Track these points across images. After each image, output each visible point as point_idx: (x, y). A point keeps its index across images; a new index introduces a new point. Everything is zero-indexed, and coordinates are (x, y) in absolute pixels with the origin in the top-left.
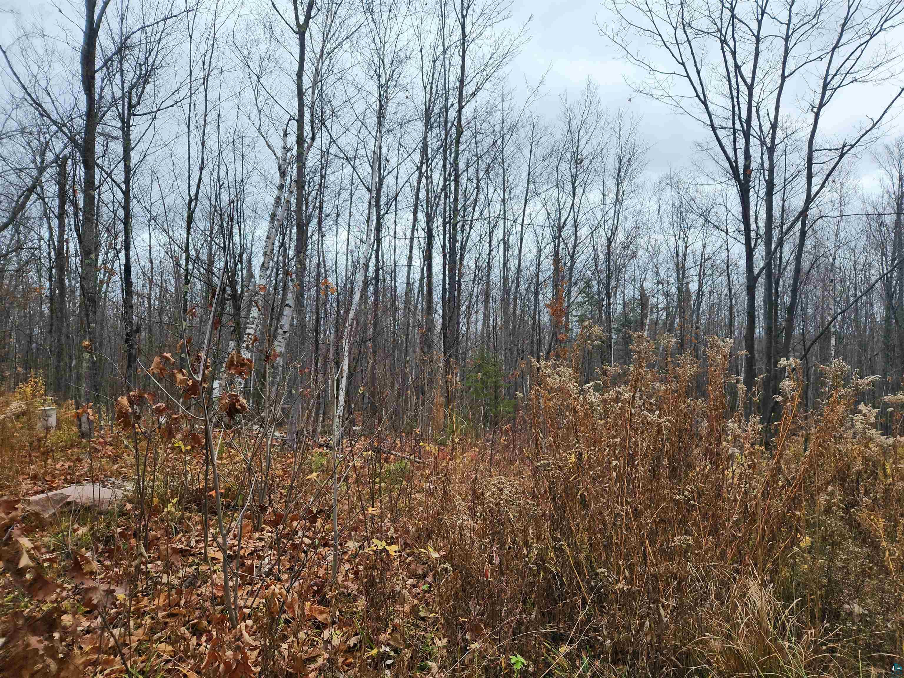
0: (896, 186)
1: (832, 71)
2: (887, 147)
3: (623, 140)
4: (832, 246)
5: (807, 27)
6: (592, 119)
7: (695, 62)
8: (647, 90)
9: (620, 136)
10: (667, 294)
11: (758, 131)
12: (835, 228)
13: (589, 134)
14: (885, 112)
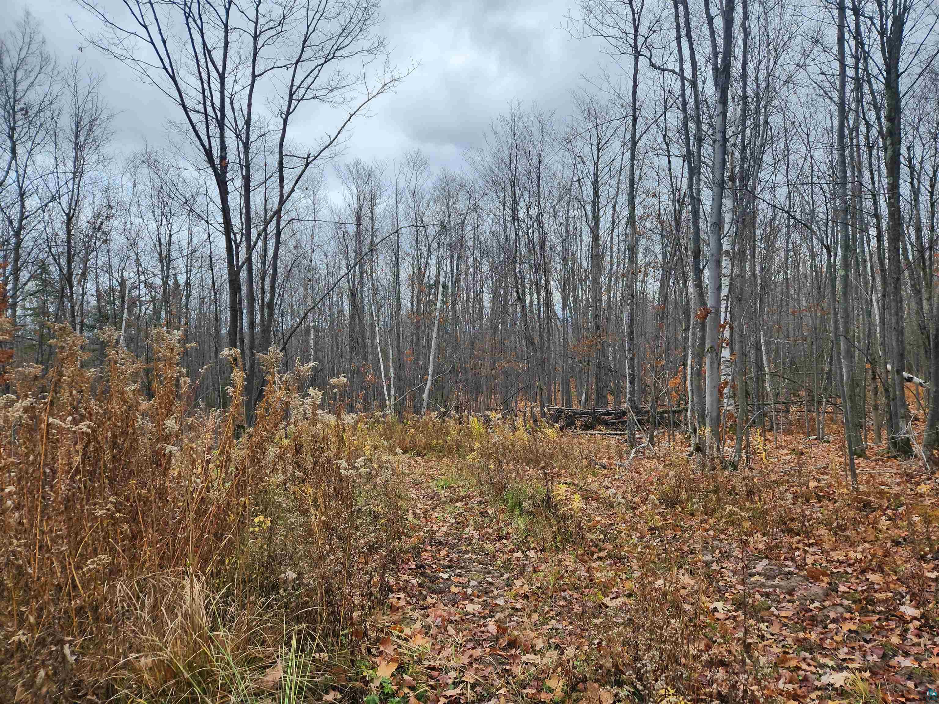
0: (355, 202)
1: (297, 83)
2: (348, 166)
3: (81, 98)
4: (308, 247)
5: (273, 32)
6: (34, 61)
7: (160, 30)
8: (105, 44)
9: (76, 91)
10: (150, 286)
11: (234, 124)
12: (310, 231)
13: (32, 79)
14: (339, 133)
